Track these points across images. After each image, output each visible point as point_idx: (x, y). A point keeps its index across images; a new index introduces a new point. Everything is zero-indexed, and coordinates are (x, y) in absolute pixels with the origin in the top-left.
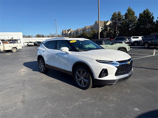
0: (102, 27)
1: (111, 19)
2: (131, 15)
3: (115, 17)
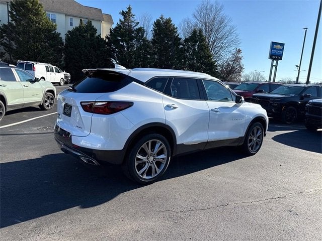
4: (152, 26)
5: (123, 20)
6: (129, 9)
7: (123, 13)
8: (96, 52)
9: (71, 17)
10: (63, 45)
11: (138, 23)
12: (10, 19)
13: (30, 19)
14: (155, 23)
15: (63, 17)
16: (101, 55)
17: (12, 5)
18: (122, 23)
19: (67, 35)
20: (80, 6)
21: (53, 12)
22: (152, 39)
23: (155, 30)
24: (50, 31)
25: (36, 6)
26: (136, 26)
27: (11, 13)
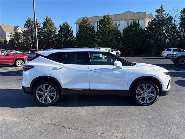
0: (12, 34)
1: (25, 25)
2: (51, 25)
3: (31, 23)
4: (180, 13)
5: (157, 15)
6: (162, 7)
7: (157, 11)
8: (138, 38)
9: (128, 21)
10: (121, 36)
11: (168, 14)
12: (98, 28)
13: (106, 27)
14: (182, 11)
15: (124, 21)
16: (141, 38)
17: (100, 22)
18: (157, 17)
19: (123, 31)
20: (134, 13)
21: (119, 20)
22: (180, 22)
23: (182, 16)
24: (114, 31)
25: (109, 20)
26: (167, 16)
27: (99, 26)
